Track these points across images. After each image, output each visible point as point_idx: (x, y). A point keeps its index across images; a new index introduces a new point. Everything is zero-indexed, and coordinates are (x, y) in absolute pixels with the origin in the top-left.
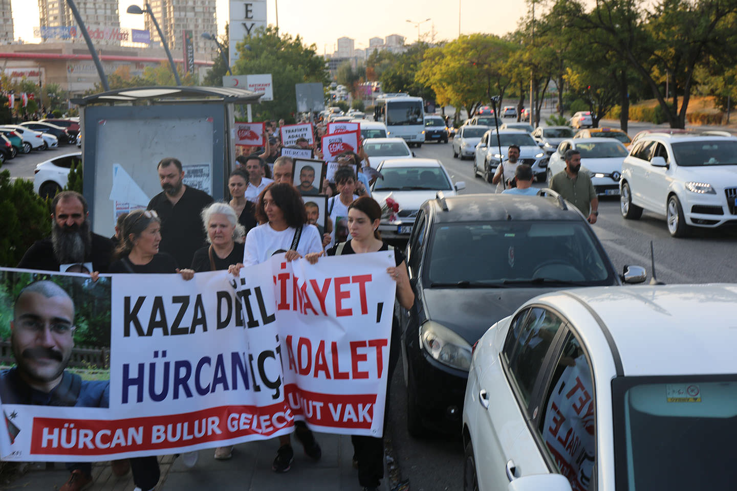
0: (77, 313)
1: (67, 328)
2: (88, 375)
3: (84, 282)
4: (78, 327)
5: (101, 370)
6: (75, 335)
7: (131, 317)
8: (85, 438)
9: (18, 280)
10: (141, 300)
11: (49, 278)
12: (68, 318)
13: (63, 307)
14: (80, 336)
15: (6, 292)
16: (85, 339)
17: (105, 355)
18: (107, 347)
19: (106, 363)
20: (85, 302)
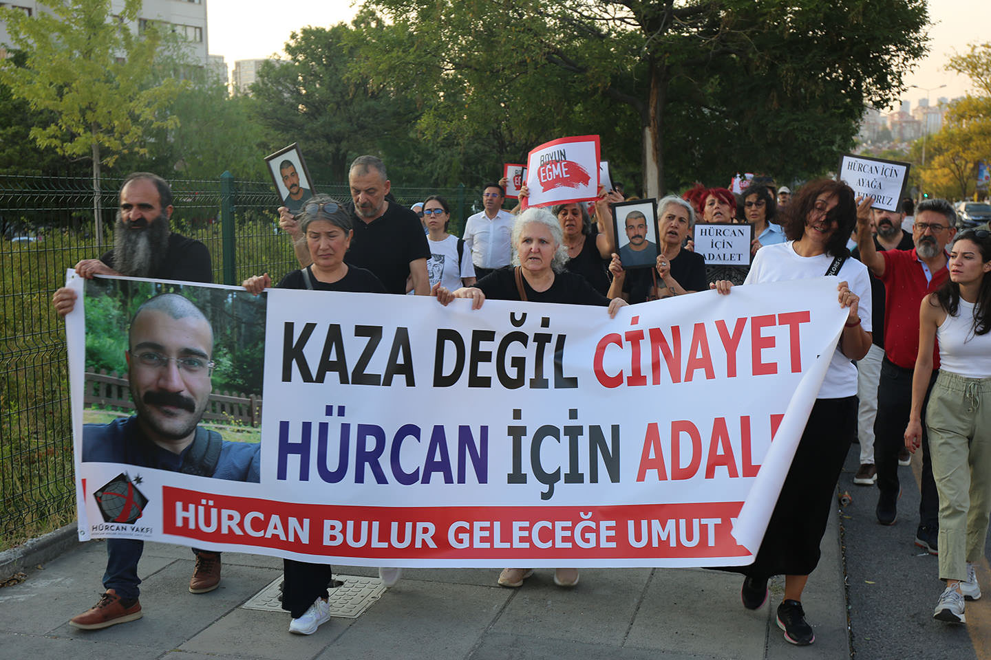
0: (216, 343)
1: (201, 364)
2: (231, 433)
3: (227, 297)
4: (218, 363)
5: (248, 428)
6: (213, 375)
7: (293, 352)
8: (229, 520)
9: (136, 292)
10: (310, 328)
11: (177, 289)
12: (203, 350)
13: (197, 334)
14: (220, 376)
15: (119, 309)
16: (226, 381)
17: (253, 405)
18: (256, 395)
19: (255, 417)
20: (228, 327)
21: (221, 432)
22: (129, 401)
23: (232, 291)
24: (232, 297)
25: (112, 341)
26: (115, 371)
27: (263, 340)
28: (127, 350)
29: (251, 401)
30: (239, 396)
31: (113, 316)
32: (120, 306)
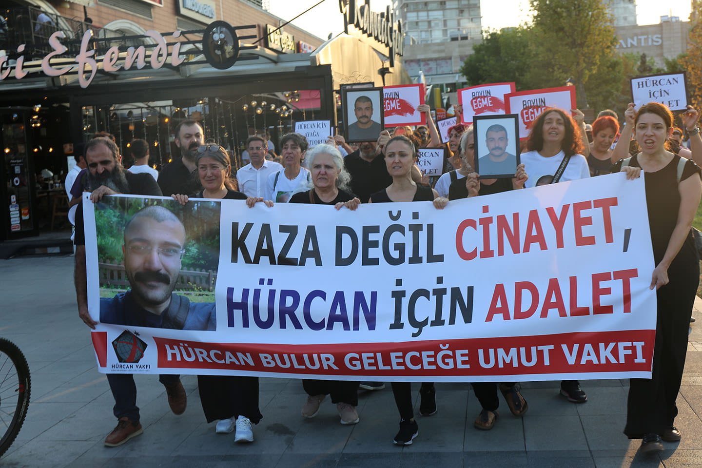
1: (175, 251)
2: (194, 298)
3: (194, 206)
4: (188, 251)
5: (206, 292)
6: (184, 258)
7: (238, 243)
9: (130, 205)
10: (249, 226)
11: (159, 202)
12: (178, 242)
13: (173, 232)
14: (188, 259)
15: (117, 217)
16: (193, 262)
17: (211, 277)
18: (213, 270)
19: (211, 285)
20: (195, 226)
21: (188, 297)
22: (126, 281)
23: (197, 202)
24: (197, 205)
25: (113, 239)
26: (116, 260)
27: (219, 234)
28: (124, 244)
29: (209, 274)
30: (201, 271)
31: (113, 222)
32: (119, 216)
